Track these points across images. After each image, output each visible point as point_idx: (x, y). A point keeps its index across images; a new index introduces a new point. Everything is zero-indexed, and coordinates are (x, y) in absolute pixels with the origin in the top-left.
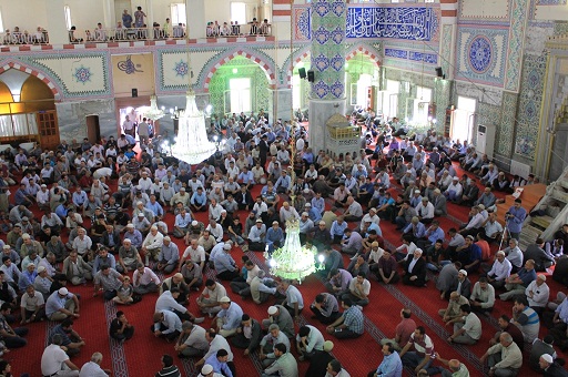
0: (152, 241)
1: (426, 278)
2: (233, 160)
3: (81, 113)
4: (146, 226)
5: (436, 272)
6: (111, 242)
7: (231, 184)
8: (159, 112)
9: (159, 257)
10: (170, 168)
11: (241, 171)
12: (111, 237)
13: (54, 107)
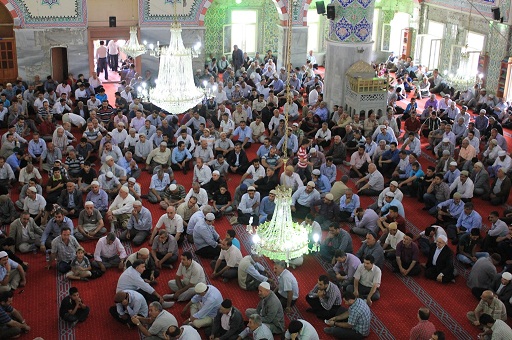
0: (121, 205)
1: (456, 272)
2: (228, 111)
3: (46, 43)
4: (115, 186)
5: (469, 266)
6: (71, 203)
7: (224, 141)
8: (139, 47)
9: (127, 224)
10: (149, 117)
11: (236, 126)
12: (71, 196)
13: (12, 34)
